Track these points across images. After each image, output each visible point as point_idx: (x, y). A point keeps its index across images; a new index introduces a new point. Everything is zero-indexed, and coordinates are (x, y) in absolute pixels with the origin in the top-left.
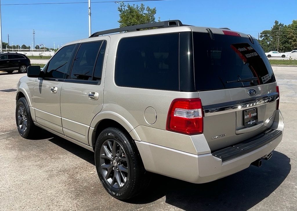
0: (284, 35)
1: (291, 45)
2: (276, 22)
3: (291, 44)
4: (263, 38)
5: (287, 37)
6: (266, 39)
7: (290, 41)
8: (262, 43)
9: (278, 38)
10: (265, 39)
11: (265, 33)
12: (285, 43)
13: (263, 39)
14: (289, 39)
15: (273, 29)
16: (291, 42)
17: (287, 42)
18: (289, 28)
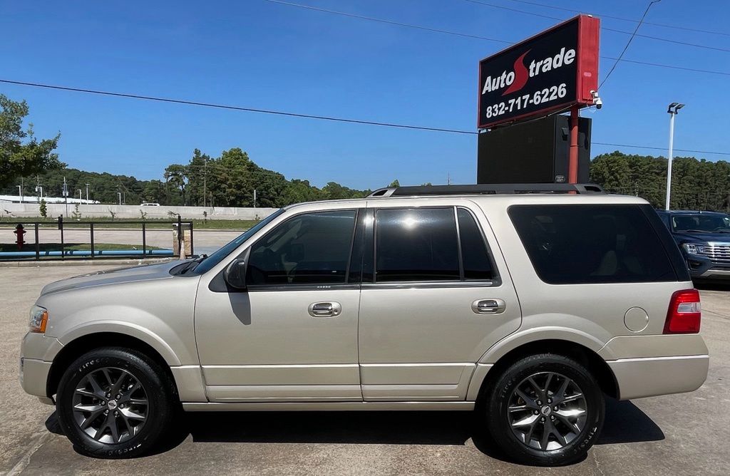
0: (213, 176)
1: (226, 194)
2: (197, 152)
3: (224, 192)
4: (171, 178)
5: (218, 179)
6: (177, 180)
7: (223, 186)
8: (170, 187)
9: (203, 180)
10: (174, 180)
11: (174, 170)
12: (215, 189)
13: (171, 180)
14: (222, 182)
15: (193, 164)
16: (224, 188)
17: (219, 187)
18: (218, 163)
